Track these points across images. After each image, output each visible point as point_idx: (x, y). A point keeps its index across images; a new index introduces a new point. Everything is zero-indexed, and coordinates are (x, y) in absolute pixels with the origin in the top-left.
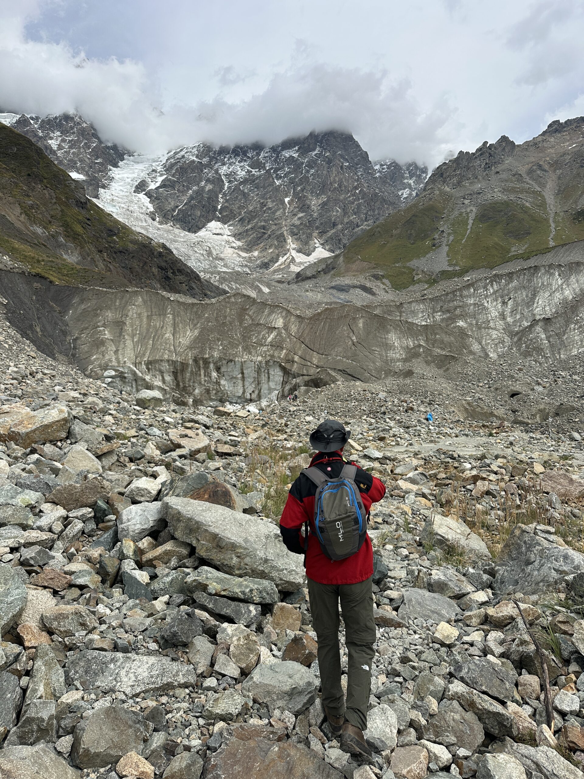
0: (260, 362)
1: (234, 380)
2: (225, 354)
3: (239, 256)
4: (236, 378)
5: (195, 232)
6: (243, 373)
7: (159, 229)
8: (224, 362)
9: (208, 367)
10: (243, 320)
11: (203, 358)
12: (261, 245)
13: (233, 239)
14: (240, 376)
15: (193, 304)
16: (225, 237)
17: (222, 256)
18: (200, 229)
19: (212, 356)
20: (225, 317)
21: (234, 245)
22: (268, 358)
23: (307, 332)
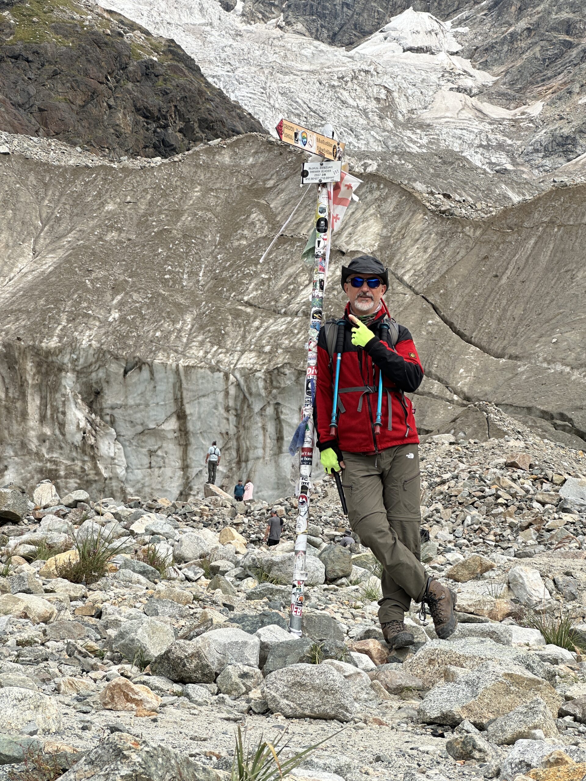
0: (248, 375)
1: (151, 443)
2: (122, 339)
3: (482, 116)
4: (156, 433)
5: (350, 45)
6: (181, 416)
7: (238, 34)
8: (116, 368)
9: (55, 388)
10: (237, 226)
11: (36, 351)
12: (556, 83)
13: (466, 64)
14: (172, 425)
15: (77, 170)
16: (442, 59)
17: (426, 116)
18: (365, 34)
19: (73, 346)
20: (178, 214)
21: (468, 82)
22: (281, 359)
23: (462, 270)
